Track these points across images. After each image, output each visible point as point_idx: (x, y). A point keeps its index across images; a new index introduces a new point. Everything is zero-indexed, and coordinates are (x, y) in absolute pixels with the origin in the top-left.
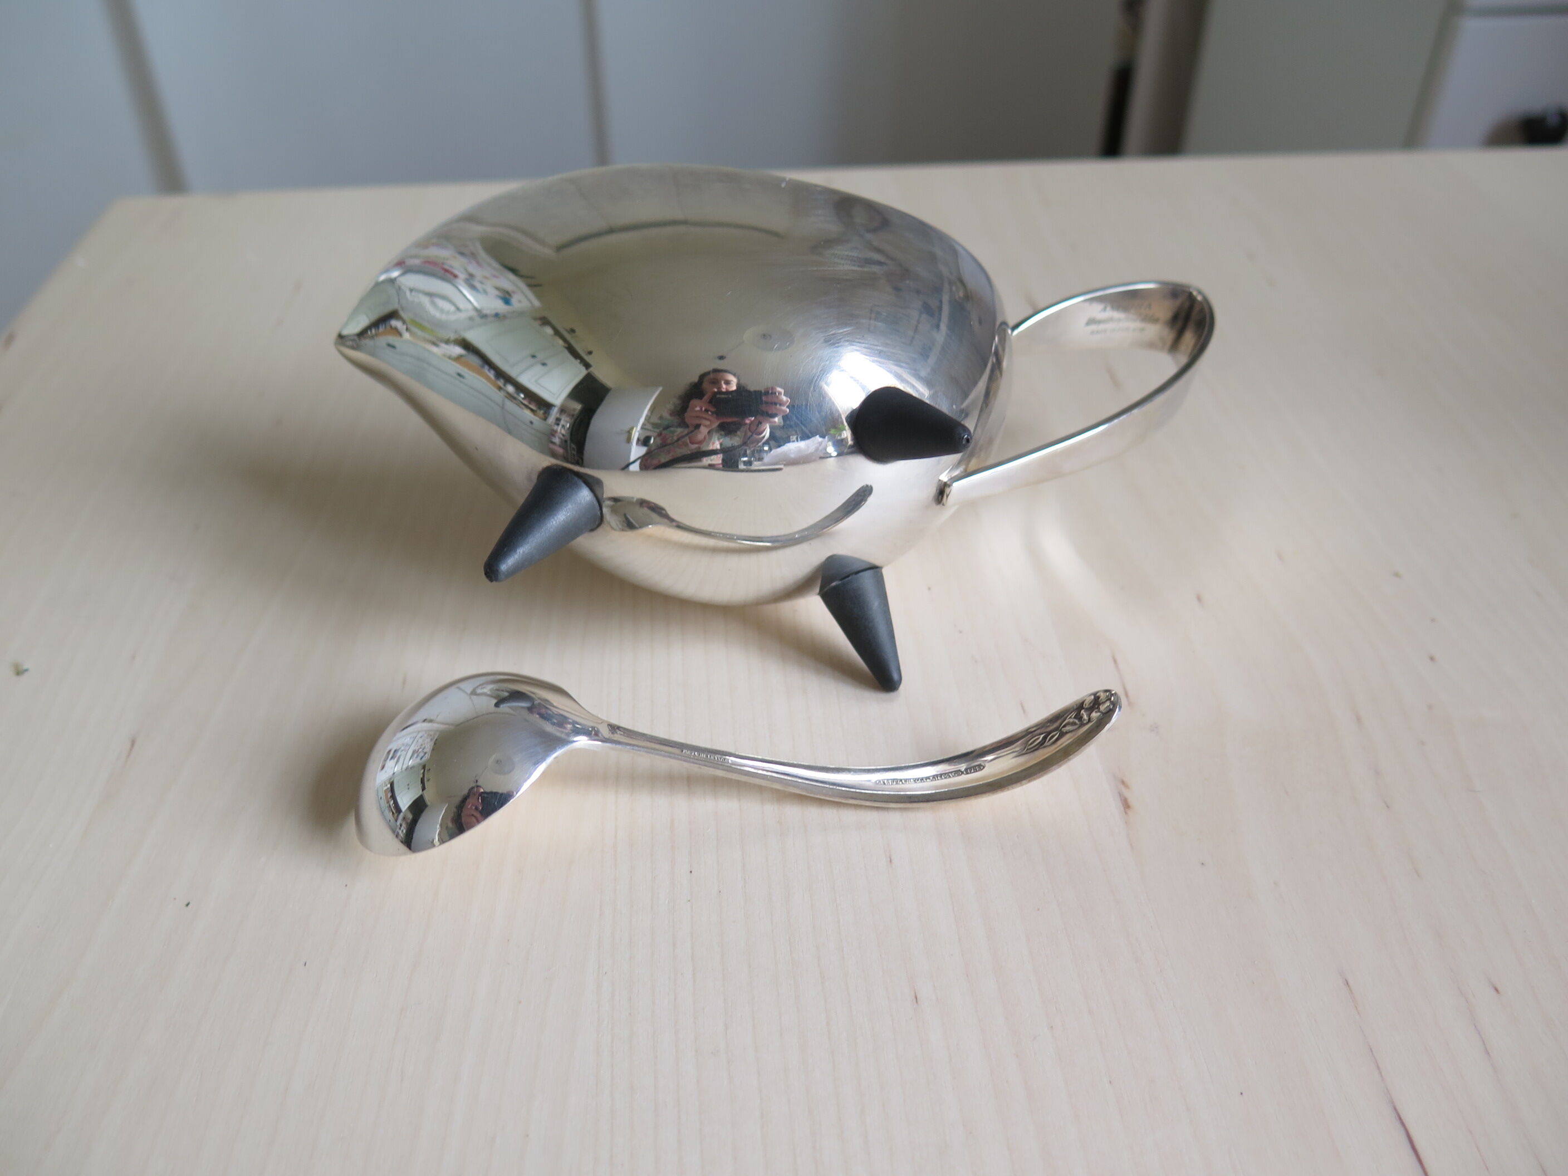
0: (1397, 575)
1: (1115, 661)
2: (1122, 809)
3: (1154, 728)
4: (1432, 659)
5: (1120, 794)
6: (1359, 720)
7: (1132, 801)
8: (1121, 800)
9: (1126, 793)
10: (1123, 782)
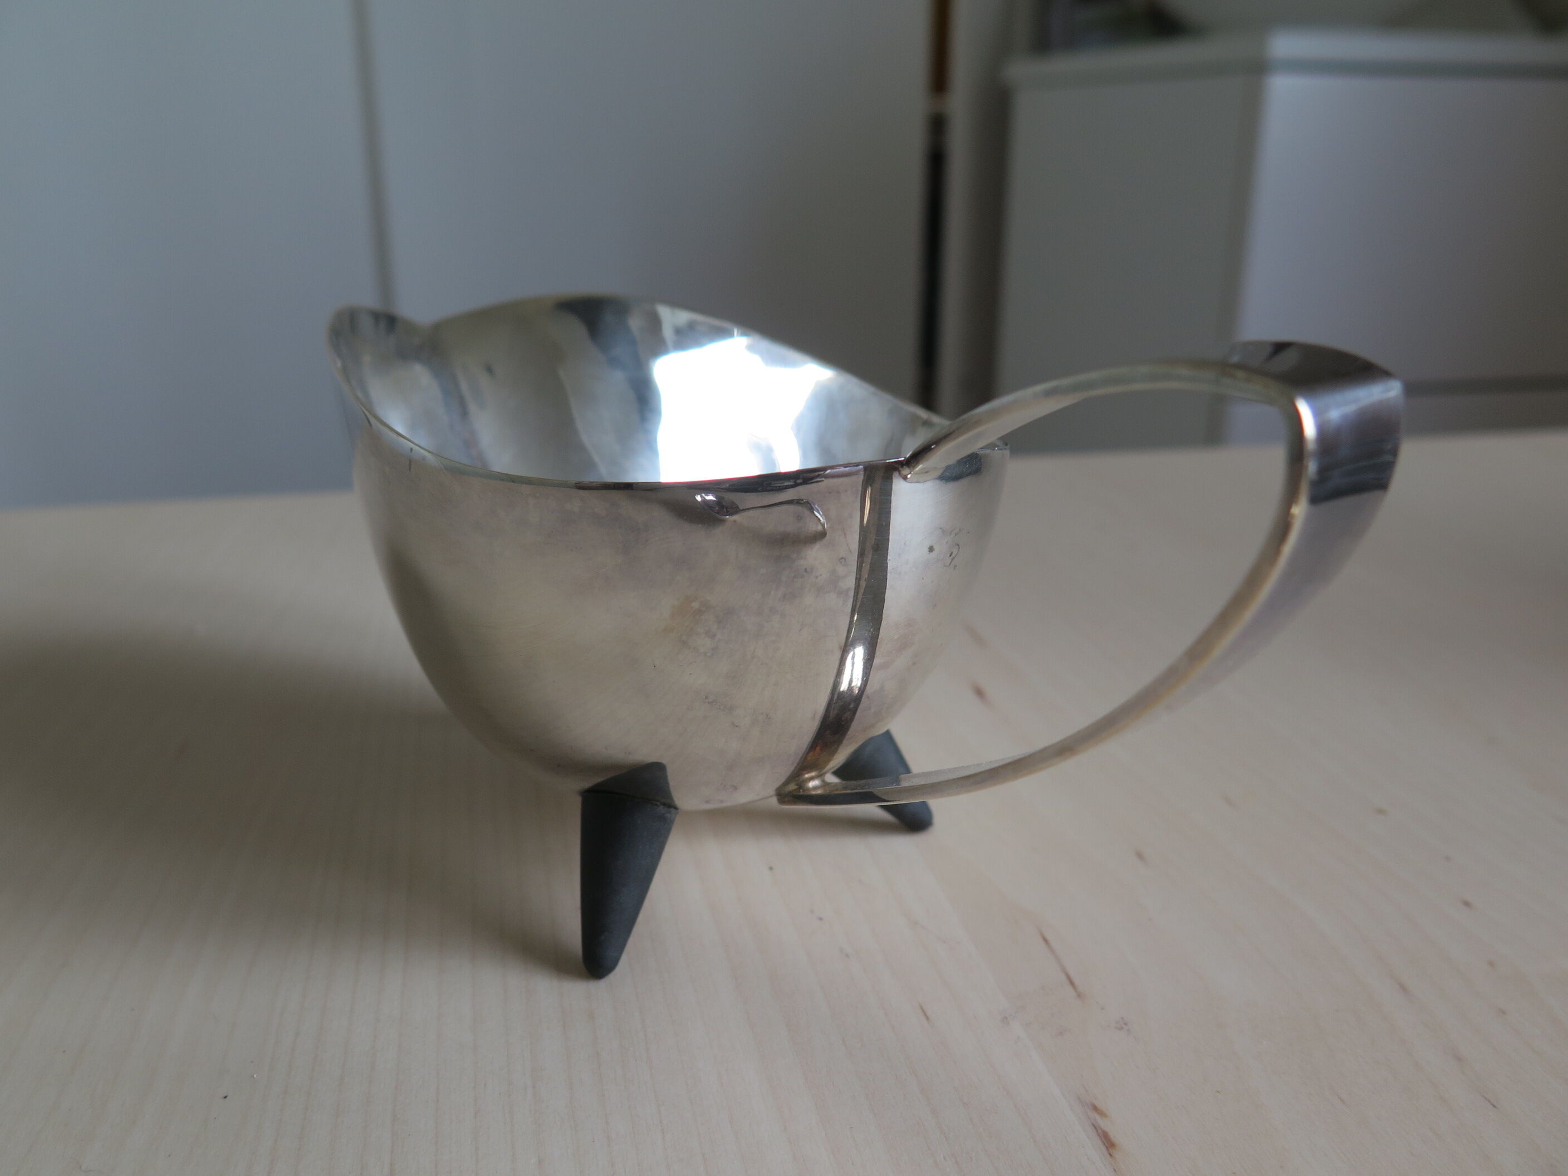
0: (1381, 812)
1: (1045, 940)
2: (1104, 1148)
3: (1122, 1025)
4: (1467, 904)
5: (1095, 1127)
6: (1403, 988)
7: (1115, 1135)
8: (1098, 1135)
9: (1103, 1123)
10: (1095, 1108)
